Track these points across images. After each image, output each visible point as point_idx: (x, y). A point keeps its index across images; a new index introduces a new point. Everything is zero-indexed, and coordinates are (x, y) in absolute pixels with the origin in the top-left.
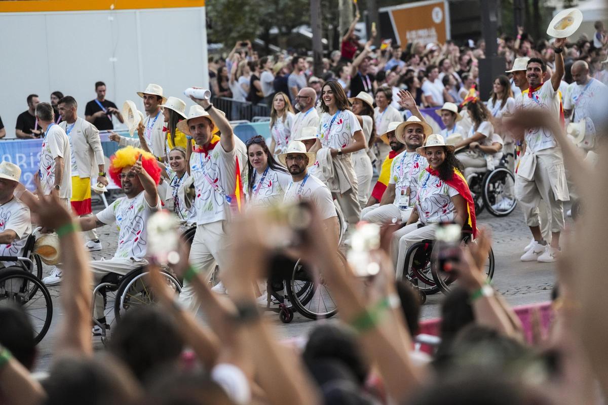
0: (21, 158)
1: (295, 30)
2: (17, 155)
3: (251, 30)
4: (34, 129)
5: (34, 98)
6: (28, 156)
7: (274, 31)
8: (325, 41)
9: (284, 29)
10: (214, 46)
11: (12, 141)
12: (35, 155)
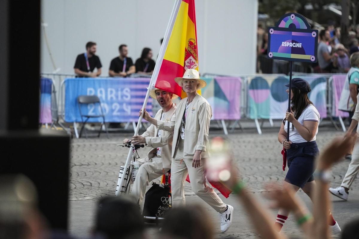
0: (111, 92)
1: (325, 8)
2: (109, 90)
3: (291, 5)
4: (122, 71)
5: (124, 48)
6: (117, 91)
7: (309, 7)
8: (350, 18)
9: (317, 6)
10: (262, 16)
11: (105, 79)
12: (122, 90)
